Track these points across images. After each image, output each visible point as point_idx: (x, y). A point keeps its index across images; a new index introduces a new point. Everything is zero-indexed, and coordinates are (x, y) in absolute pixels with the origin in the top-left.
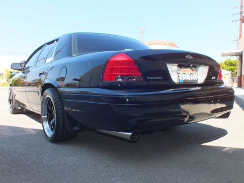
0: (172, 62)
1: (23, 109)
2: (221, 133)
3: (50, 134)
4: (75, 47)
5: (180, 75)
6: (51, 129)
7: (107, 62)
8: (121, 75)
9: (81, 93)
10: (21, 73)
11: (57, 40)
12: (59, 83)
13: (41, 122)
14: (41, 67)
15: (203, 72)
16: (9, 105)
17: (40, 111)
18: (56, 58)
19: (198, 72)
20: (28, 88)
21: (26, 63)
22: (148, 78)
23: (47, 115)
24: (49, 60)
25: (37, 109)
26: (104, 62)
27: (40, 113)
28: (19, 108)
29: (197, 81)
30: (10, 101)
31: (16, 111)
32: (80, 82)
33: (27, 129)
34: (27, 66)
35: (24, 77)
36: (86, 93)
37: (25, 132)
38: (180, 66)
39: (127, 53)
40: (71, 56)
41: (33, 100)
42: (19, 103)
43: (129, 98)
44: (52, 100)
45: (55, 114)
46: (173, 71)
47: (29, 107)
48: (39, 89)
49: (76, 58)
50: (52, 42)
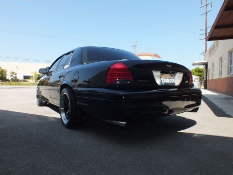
0: (156, 69)
1: (46, 102)
2: (192, 123)
3: (65, 122)
4: (85, 57)
5: (162, 79)
6: (67, 118)
7: (109, 69)
8: (119, 78)
9: (89, 91)
10: (46, 76)
11: (72, 52)
12: (73, 84)
13: (59, 112)
14: (60, 72)
15: (179, 77)
16: (37, 100)
17: (59, 104)
18: (71, 65)
19: (176, 77)
20: (50, 87)
21: (50, 68)
22: (139, 81)
23: (64, 107)
24: (66, 67)
25: (56, 102)
26: (106, 69)
27: (59, 106)
30: (38, 96)
31: (41, 104)
32: (89, 83)
33: (49, 117)
34: (50, 71)
35: (48, 79)
36: (93, 91)
37: (48, 120)
38: (162, 73)
39: (124, 63)
40: (83, 64)
41: (54, 96)
42: (44, 98)
43: (124, 96)
44: (68, 96)
45: (70, 107)
46: (157, 76)
47: (51, 101)
48: (59, 88)
49: (86, 65)
50: (69, 53)
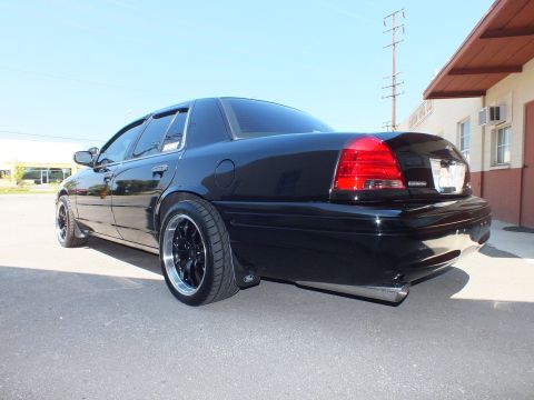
28: (83, 236)
29: (454, 189)
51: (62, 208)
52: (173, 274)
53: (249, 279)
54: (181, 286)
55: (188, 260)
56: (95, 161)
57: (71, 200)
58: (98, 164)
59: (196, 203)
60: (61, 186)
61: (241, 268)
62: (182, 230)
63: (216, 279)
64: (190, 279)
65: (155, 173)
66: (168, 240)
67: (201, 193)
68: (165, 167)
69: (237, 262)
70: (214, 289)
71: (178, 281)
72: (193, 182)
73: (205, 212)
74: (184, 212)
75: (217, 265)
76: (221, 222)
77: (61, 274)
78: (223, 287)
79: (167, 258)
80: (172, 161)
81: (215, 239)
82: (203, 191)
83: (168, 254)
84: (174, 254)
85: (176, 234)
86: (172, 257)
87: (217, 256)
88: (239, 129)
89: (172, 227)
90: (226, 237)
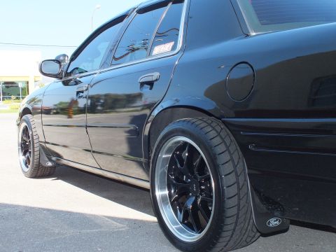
23: (169, 187)
28: (50, 164)
30: (25, 148)
34: (73, 66)
51: (26, 131)
52: (168, 214)
53: (274, 223)
54: (179, 230)
55: (188, 197)
56: (65, 72)
57: (35, 120)
58: (68, 74)
59: (199, 122)
60: (23, 104)
61: (263, 208)
62: (180, 157)
63: (228, 221)
64: (191, 221)
65: (142, 84)
66: (161, 169)
67: (206, 108)
68: (156, 75)
69: (257, 200)
70: (226, 235)
71: (175, 223)
72: (194, 94)
73: (213, 134)
74: (184, 133)
75: (230, 203)
76: (234, 147)
77: (29, 210)
78: (237, 232)
79: (160, 193)
80: (166, 68)
81: (226, 169)
82: (209, 105)
83: (161, 188)
84: (169, 189)
85: (172, 161)
86: (166, 192)
87: (229, 192)
88: (256, 21)
89: (167, 152)
90: (243, 166)
